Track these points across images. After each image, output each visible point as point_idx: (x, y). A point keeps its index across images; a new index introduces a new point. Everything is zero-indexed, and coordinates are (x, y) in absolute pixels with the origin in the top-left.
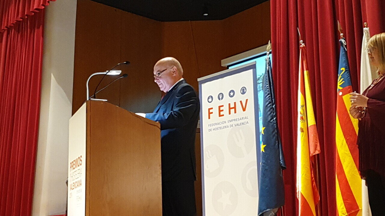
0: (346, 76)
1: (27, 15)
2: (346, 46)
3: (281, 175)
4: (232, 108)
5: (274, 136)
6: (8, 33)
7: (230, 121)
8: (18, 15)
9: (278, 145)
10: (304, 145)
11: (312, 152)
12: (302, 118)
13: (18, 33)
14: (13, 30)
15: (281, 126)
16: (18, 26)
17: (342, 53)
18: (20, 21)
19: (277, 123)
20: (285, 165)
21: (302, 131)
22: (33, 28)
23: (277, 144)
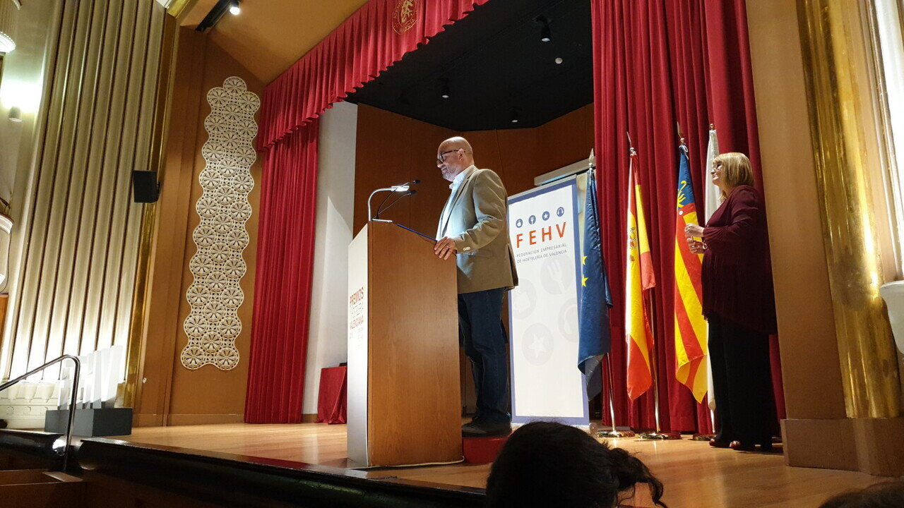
0: (688, 191)
1: (298, 126)
2: (688, 154)
3: (607, 315)
4: (546, 234)
5: (598, 265)
6: (276, 149)
7: (545, 250)
8: (287, 128)
9: (604, 277)
10: (634, 277)
11: (644, 285)
12: (632, 244)
13: (288, 148)
14: (282, 145)
15: (607, 254)
16: (288, 140)
17: (682, 162)
18: (290, 134)
19: (601, 251)
20: (612, 301)
21: (632, 259)
22: (305, 142)
23: (602, 276)
